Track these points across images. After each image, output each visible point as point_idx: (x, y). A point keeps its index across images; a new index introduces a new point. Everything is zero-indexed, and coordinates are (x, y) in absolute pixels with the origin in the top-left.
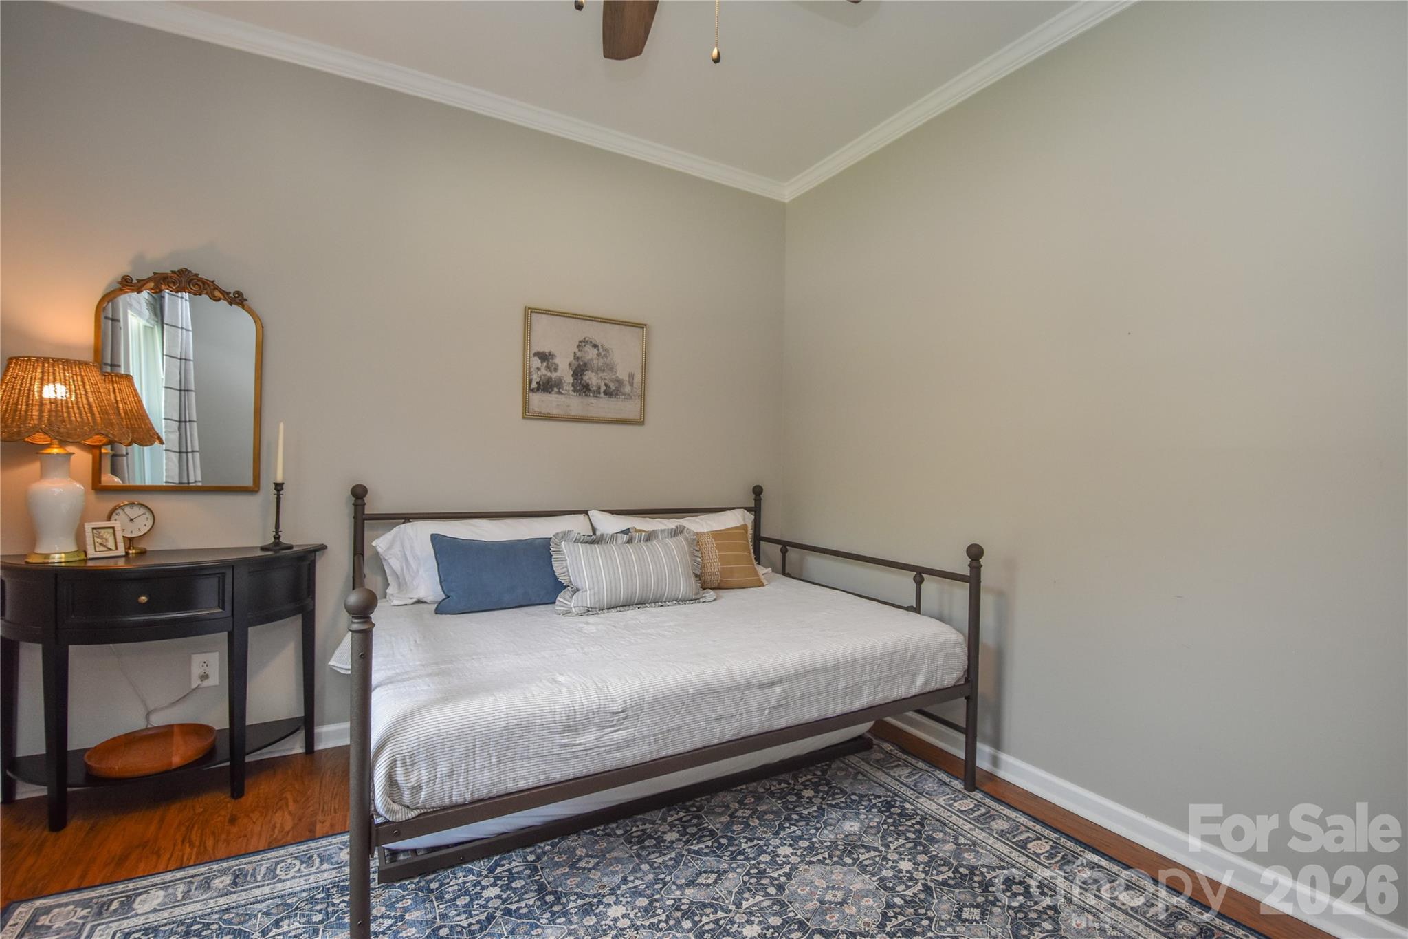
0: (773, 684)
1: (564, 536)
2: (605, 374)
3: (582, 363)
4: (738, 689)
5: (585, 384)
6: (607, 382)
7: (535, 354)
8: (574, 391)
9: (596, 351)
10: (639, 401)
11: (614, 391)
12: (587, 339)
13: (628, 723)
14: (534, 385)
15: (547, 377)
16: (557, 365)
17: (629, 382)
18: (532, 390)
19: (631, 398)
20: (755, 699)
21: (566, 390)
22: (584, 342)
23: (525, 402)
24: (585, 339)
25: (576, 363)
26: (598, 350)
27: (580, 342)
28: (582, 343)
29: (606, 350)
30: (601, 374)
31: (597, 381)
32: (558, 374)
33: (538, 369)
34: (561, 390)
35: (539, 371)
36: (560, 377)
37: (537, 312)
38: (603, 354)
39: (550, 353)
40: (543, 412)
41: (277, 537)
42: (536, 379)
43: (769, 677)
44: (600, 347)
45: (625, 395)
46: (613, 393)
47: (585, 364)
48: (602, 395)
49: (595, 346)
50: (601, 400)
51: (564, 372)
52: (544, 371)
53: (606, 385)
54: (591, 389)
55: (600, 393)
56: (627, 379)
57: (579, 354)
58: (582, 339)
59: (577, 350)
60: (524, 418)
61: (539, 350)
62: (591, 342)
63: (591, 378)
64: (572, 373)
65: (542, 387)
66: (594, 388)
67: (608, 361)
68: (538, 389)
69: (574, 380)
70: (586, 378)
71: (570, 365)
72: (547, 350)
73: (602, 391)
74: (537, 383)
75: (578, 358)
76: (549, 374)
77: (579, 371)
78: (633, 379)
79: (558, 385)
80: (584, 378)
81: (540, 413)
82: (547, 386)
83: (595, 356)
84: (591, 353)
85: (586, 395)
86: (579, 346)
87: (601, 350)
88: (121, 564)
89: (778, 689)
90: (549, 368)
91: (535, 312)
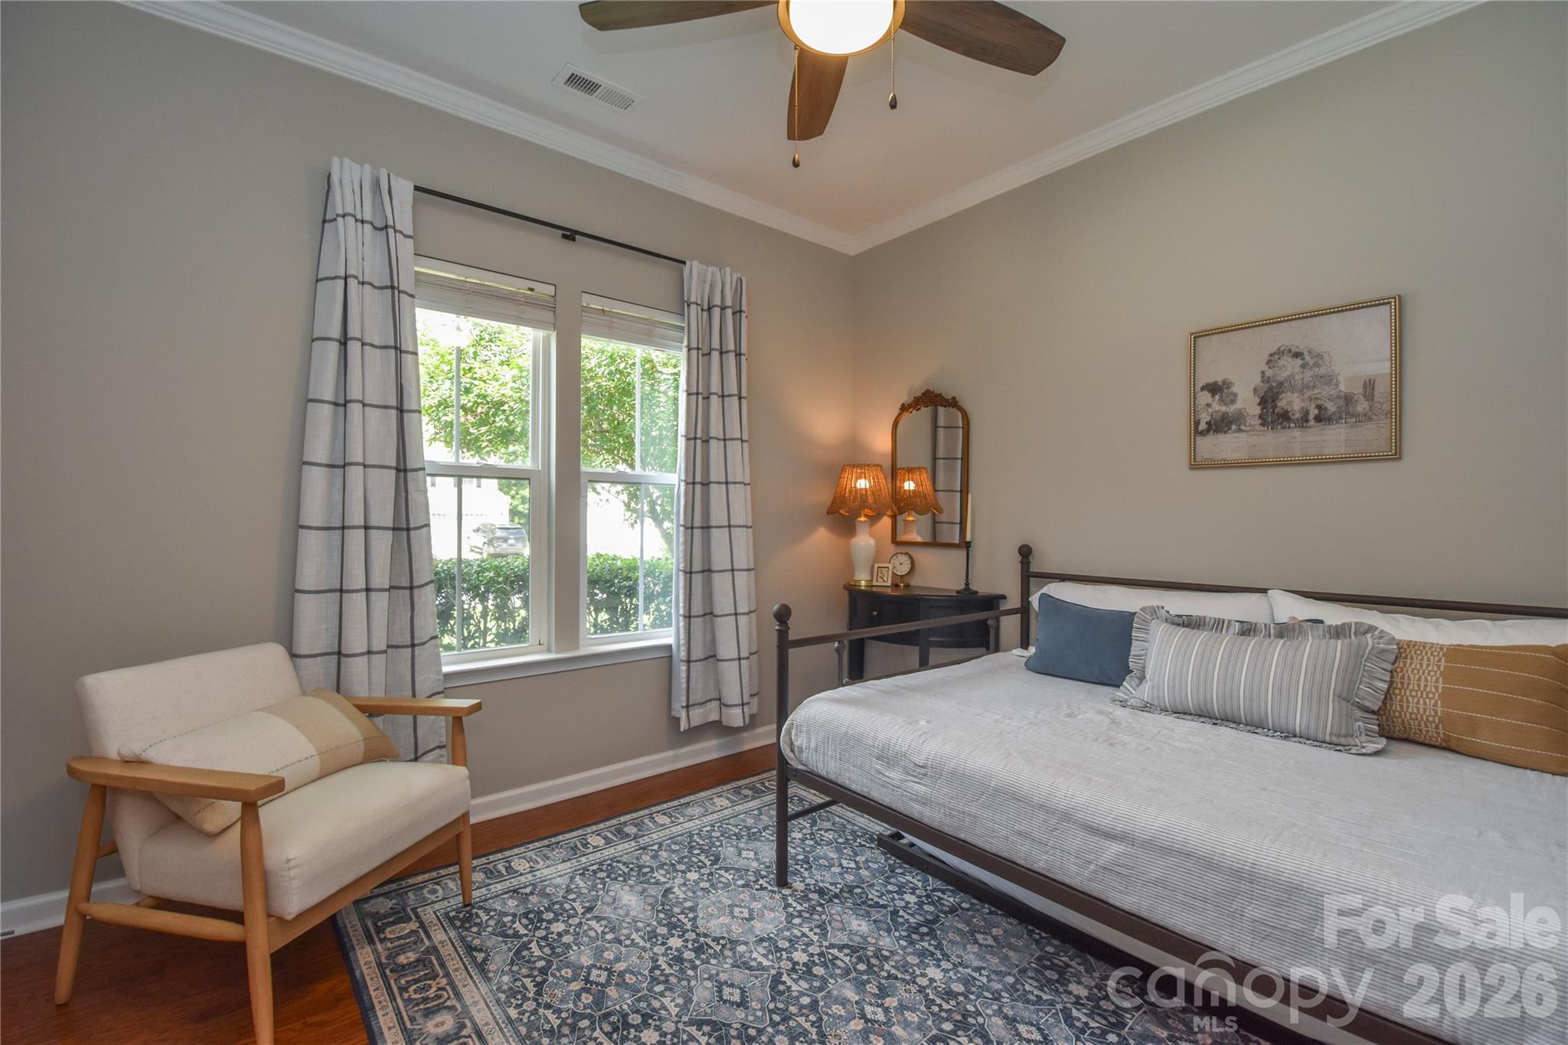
0: (1110, 836)
1: (1154, 612)
2: (1316, 391)
3: (1274, 384)
4: (1053, 813)
5: (1281, 412)
6: (1320, 402)
7: (1203, 389)
8: (1263, 425)
9: (1299, 362)
10: (1388, 421)
11: (1334, 413)
12: (1282, 349)
13: (926, 781)
14: (1203, 426)
15: (1221, 414)
16: (1235, 395)
17: (1365, 395)
18: (1202, 433)
19: (1370, 419)
20: (1076, 840)
21: (1250, 425)
22: (1278, 354)
23: (1193, 449)
24: (1279, 349)
25: (1266, 386)
26: (1303, 359)
27: (1271, 355)
28: (1272, 359)
29: (1319, 356)
30: (1309, 393)
31: (1303, 404)
32: (1238, 405)
33: (1208, 405)
34: (1242, 427)
35: (1211, 407)
36: (1240, 410)
37: (1203, 336)
38: (1311, 363)
39: (1224, 382)
40: (1216, 459)
41: (967, 584)
42: (1205, 417)
43: (1104, 822)
44: (1306, 354)
45: (1357, 416)
46: (1334, 417)
47: (1281, 384)
48: (1312, 423)
49: (1297, 355)
50: (1310, 430)
51: (1247, 402)
52: (1216, 407)
53: (1319, 407)
54: (1292, 417)
55: (1307, 421)
56: (1361, 391)
57: (1269, 373)
58: (1275, 349)
59: (1266, 368)
60: (1191, 468)
61: (1207, 381)
62: (1290, 351)
63: (1292, 402)
64: (1259, 400)
65: (1214, 427)
66: (1298, 415)
67: (1322, 370)
68: (1208, 431)
69: (1262, 409)
70: (1282, 404)
71: (1255, 390)
72: (1219, 379)
73: (1311, 416)
74: (1207, 423)
75: (1269, 378)
76: (1224, 409)
77: (1268, 399)
78: (1373, 389)
79: (1238, 419)
80: (1279, 405)
81: (1213, 460)
82: (1220, 425)
83: (1297, 369)
84: (1289, 367)
85: (1284, 427)
86: (1269, 362)
87: (1307, 358)
88: (889, 591)
89: (1115, 848)
90: (1222, 401)
91: (1200, 336)
